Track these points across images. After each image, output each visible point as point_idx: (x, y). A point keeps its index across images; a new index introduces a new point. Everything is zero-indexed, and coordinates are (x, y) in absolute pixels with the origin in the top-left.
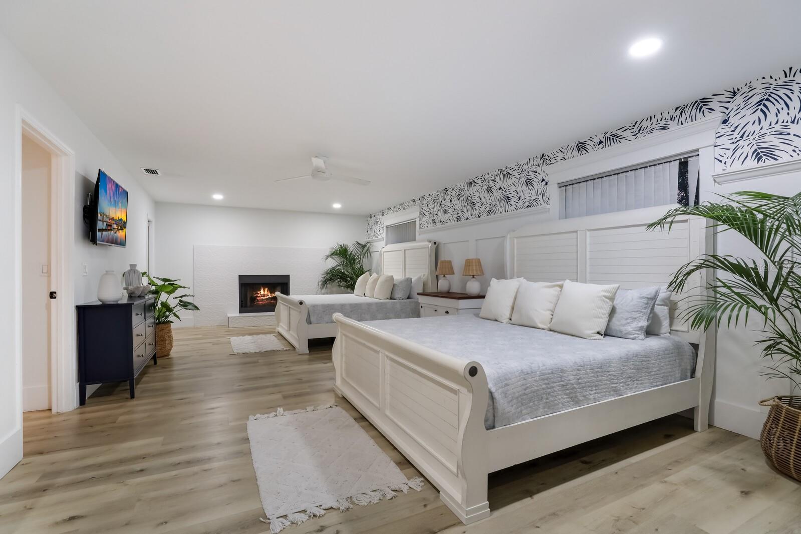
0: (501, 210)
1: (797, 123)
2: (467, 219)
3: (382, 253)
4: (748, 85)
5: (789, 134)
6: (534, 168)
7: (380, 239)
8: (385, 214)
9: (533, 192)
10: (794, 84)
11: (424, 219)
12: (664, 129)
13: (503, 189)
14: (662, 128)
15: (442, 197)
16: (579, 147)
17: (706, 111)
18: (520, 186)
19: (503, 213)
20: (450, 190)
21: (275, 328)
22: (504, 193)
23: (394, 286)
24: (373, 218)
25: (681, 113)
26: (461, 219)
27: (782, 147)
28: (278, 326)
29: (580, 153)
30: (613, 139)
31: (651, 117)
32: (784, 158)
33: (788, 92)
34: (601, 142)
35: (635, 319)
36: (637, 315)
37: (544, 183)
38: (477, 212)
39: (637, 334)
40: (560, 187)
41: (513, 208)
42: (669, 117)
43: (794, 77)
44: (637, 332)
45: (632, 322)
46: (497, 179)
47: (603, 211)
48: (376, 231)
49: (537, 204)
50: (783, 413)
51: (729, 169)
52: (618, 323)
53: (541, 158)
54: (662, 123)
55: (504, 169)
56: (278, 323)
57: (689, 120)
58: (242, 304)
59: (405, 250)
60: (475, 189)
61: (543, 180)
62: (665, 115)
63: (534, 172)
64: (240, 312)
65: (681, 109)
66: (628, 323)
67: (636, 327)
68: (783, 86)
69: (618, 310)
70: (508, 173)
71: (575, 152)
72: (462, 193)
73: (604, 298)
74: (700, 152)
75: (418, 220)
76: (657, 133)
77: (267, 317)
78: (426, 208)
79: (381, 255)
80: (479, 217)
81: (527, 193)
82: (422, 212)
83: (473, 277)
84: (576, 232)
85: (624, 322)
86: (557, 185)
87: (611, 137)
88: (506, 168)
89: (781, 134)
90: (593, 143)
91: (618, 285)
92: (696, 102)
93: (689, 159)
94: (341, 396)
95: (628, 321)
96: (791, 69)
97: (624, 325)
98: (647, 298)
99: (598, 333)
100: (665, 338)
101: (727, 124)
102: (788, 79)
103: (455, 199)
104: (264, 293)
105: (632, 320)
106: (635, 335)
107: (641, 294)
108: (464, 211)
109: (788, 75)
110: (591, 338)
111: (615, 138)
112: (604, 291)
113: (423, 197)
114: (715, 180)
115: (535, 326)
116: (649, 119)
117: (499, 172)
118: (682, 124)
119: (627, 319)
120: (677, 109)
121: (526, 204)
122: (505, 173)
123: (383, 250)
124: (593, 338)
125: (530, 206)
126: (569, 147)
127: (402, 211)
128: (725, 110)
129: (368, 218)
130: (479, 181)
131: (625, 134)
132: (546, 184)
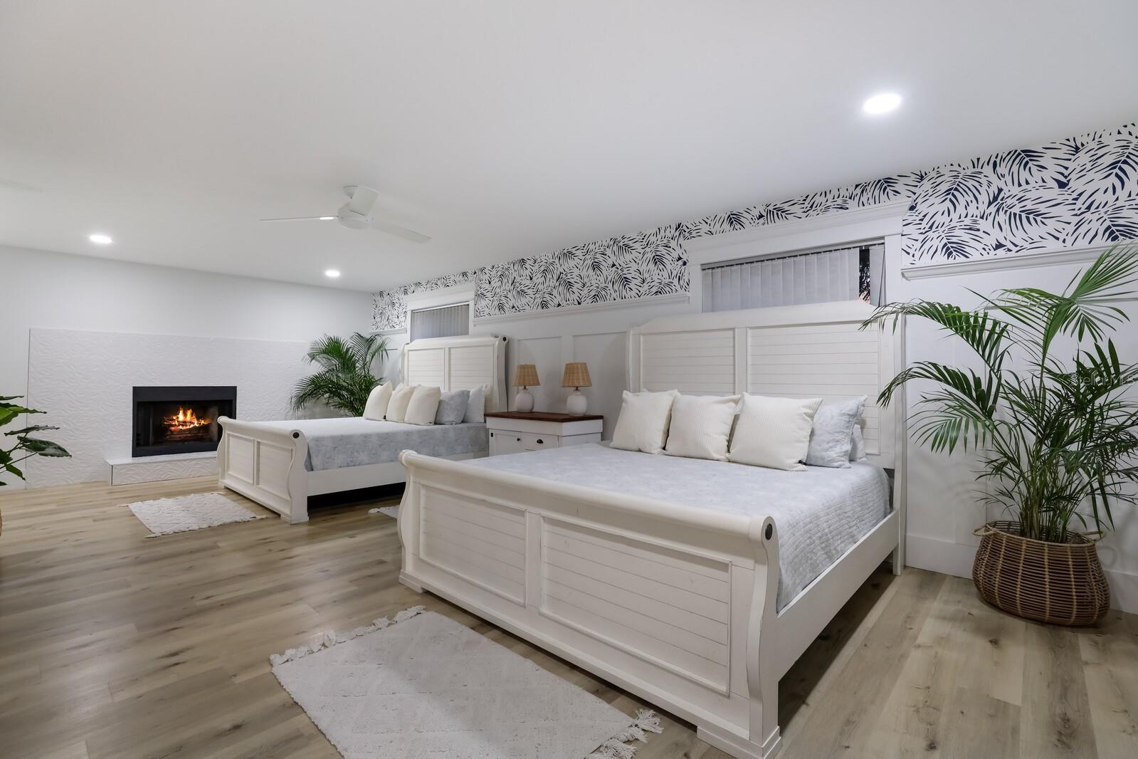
0: (614, 295)
1: (986, 219)
2: (559, 305)
3: (406, 351)
4: (936, 170)
5: (978, 230)
6: (665, 241)
7: (398, 330)
8: (410, 291)
9: (665, 274)
10: (982, 176)
11: (483, 303)
12: (841, 208)
13: (618, 266)
14: (839, 206)
15: (515, 271)
16: (731, 219)
17: (891, 193)
18: (645, 264)
19: (618, 300)
20: (531, 262)
21: (218, 480)
22: (619, 271)
23: (440, 403)
24: (387, 299)
25: (862, 192)
26: (549, 305)
27: (972, 243)
28: (223, 477)
29: (732, 227)
30: (777, 214)
31: (826, 192)
32: (975, 256)
33: (977, 185)
34: (761, 216)
35: (838, 441)
36: (839, 437)
37: (680, 263)
38: (575, 297)
39: (842, 461)
40: (704, 270)
41: (633, 293)
42: (847, 194)
43: (982, 168)
44: (842, 459)
45: (835, 446)
46: (609, 252)
47: (765, 304)
48: (390, 317)
49: (670, 290)
50: (1004, 542)
51: (918, 264)
52: (818, 448)
53: (676, 229)
54: (840, 201)
55: (620, 239)
56: (224, 472)
57: (872, 201)
58: (138, 440)
59: (450, 348)
60: (572, 263)
61: (680, 258)
62: (843, 192)
63: (666, 246)
64: (134, 455)
65: (862, 187)
66: (831, 447)
67: (841, 452)
68: (971, 177)
69: (817, 432)
70: (626, 246)
71: (726, 226)
72: (507, 273)
73: (805, 416)
74: (887, 240)
75: (472, 304)
76: (833, 212)
77: (194, 462)
78: (487, 286)
79: (403, 355)
80: (579, 303)
81: (656, 275)
82: (479, 293)
83: (577, 389)
84: (733, 329)
85: (826, 446)
86: (700, 267)
87: (775, 212)
88: (623, 238)
89: (970, 229)
90: (750, 216)
91: (821, 399)
92: (880, 181)
93: (870, 248)
94: (421, 591)
95: (831, 445)
96: (978, 159)
97: (827, 450)
98: (849, 415)
99: (800, 462)
100: (863, 464)
101: (914, 211)
102: (976, 170)
103: (539, 275)
104: (184, 419)
105: (834, 444)
106: (840, 462)
107: (841, 410)
108: (553, 293)
109: (976, 166)
110: (794, 469)
111: (779, 213)
112: (805, 407)
113: (482, 270)
114: (903, 274)
115: (707, 456)
116: (823, 194)
117: (612, 242)
118: (864, 205)
119: (828, 442)
120: (857, 186)
121: (654, 290)
122: (621, 244)
123: (407, 347)
124: (796, 469)
125: (660, 293)
126: (718, 218)
127: (442, 289)
128: (911, 195)
129: (378, 298)
130: (579, 253)
131: (793, 209)
132: (685, 264)
